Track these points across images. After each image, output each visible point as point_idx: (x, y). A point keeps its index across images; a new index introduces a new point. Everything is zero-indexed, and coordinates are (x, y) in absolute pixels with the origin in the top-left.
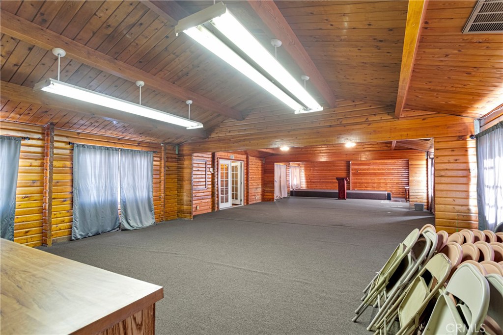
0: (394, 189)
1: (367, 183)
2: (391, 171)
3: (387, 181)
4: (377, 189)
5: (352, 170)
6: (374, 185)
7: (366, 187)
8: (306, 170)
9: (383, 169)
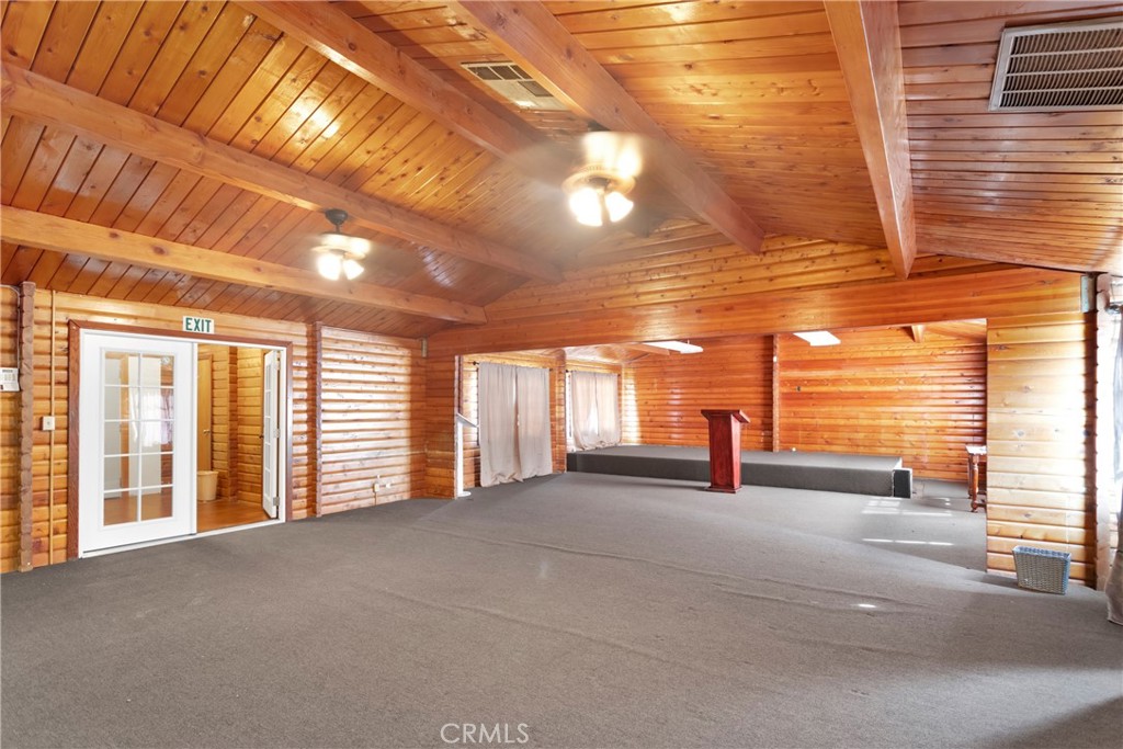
0: (928, 452)
1: (833, 428)
2: (919, 388)
3: (904, 423)
4: (867, 450)
5: (783, 383)
6: (856, 436)
7: (827, 443)
8: (638, 385)
9: (887, 381)
